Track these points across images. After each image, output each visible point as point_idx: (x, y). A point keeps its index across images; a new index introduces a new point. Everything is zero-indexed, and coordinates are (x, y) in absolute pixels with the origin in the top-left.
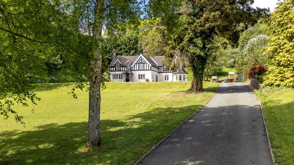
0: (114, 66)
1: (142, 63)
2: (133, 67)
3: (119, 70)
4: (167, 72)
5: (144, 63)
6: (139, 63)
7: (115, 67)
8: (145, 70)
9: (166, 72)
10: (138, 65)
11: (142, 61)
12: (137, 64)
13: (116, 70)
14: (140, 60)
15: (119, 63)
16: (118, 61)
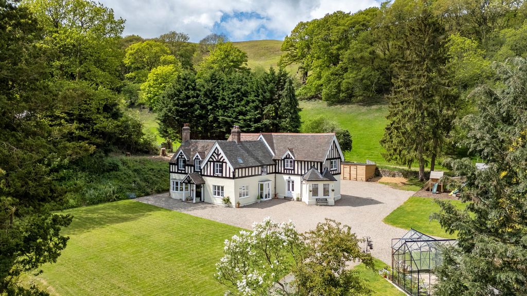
0: (176, 162)
1: (219, 162)
2: (204, 168)
3: (182, 172)
4: (291, 174)
5: (223, 162)
6: (214, 162)
7: (178, 165)
8: (224, 177)
9: (289, 174)
10: (212, 164)
11: (220, 157)
12: (211, 162)
13: (179, 171)
14: (216, 153)
15: (183, 157)
16: (181, 153)
